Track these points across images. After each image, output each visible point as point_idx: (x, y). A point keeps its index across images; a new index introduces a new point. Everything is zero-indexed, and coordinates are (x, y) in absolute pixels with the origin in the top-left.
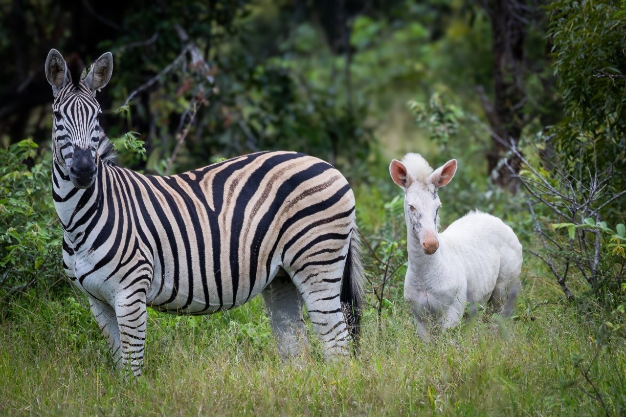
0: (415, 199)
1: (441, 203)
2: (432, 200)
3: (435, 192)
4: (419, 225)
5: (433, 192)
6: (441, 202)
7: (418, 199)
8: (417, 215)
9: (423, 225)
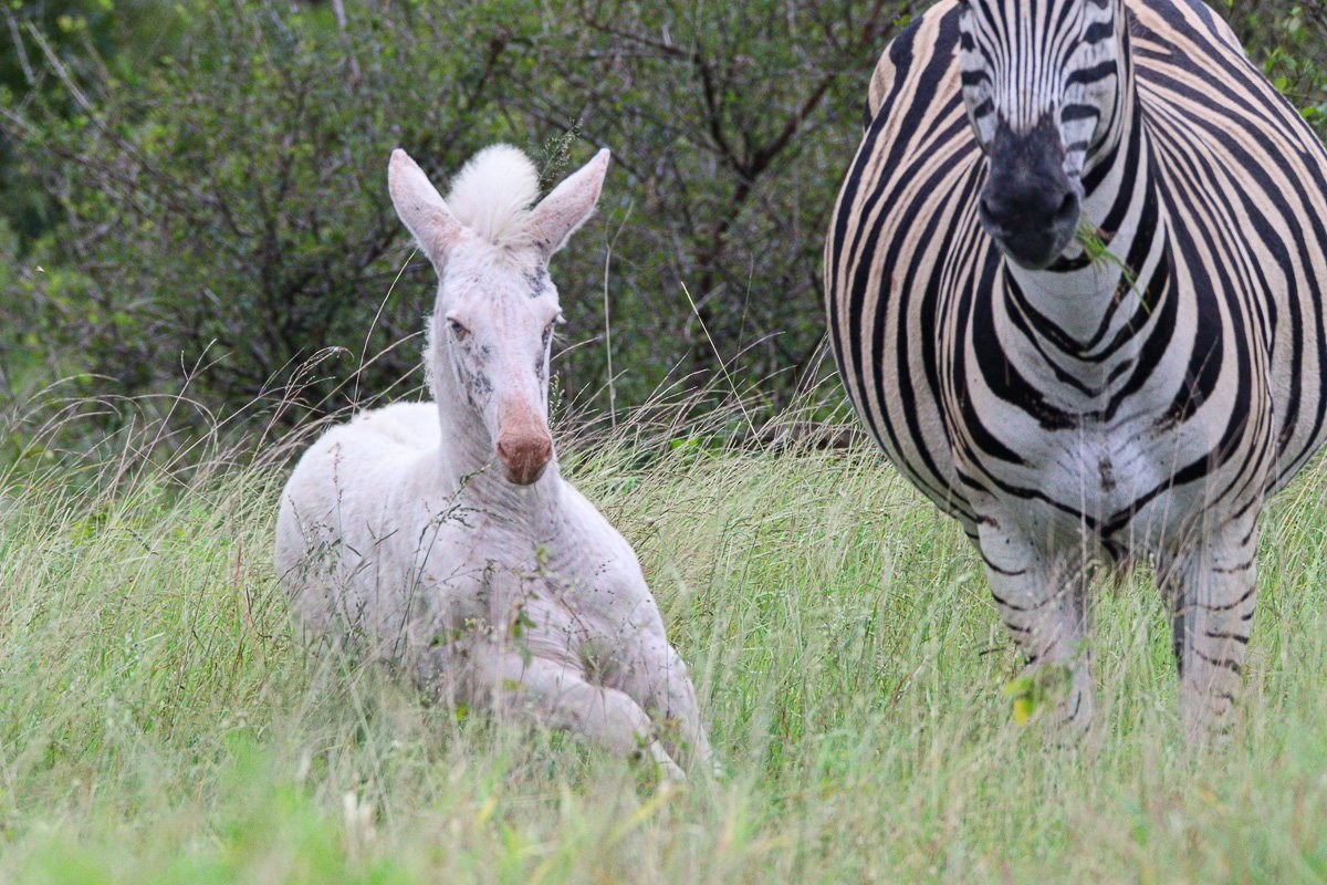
0: (467, 297)
1: (560, 309)
2: (526, 299)
3: (540, 273)
4: (485, 383)
5: (534, 273)
6: (561, 304)
7: (477, 296)
8: (474, 351)
9: (496, 381)
